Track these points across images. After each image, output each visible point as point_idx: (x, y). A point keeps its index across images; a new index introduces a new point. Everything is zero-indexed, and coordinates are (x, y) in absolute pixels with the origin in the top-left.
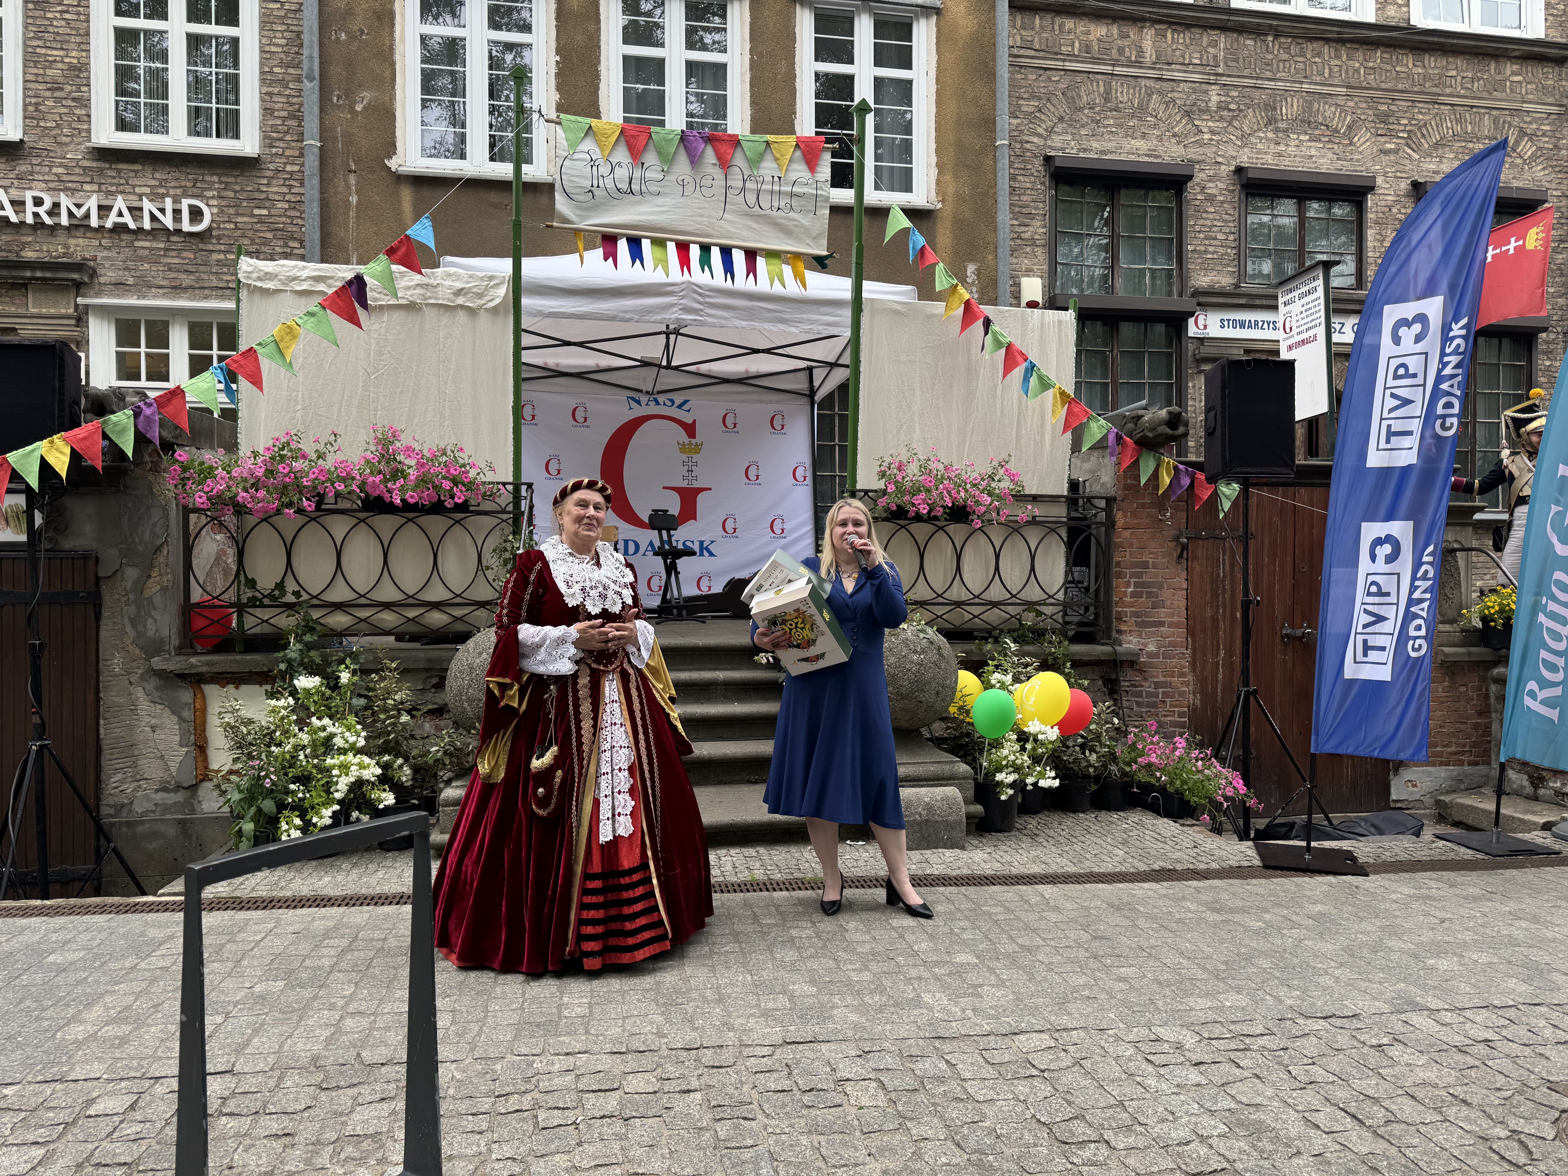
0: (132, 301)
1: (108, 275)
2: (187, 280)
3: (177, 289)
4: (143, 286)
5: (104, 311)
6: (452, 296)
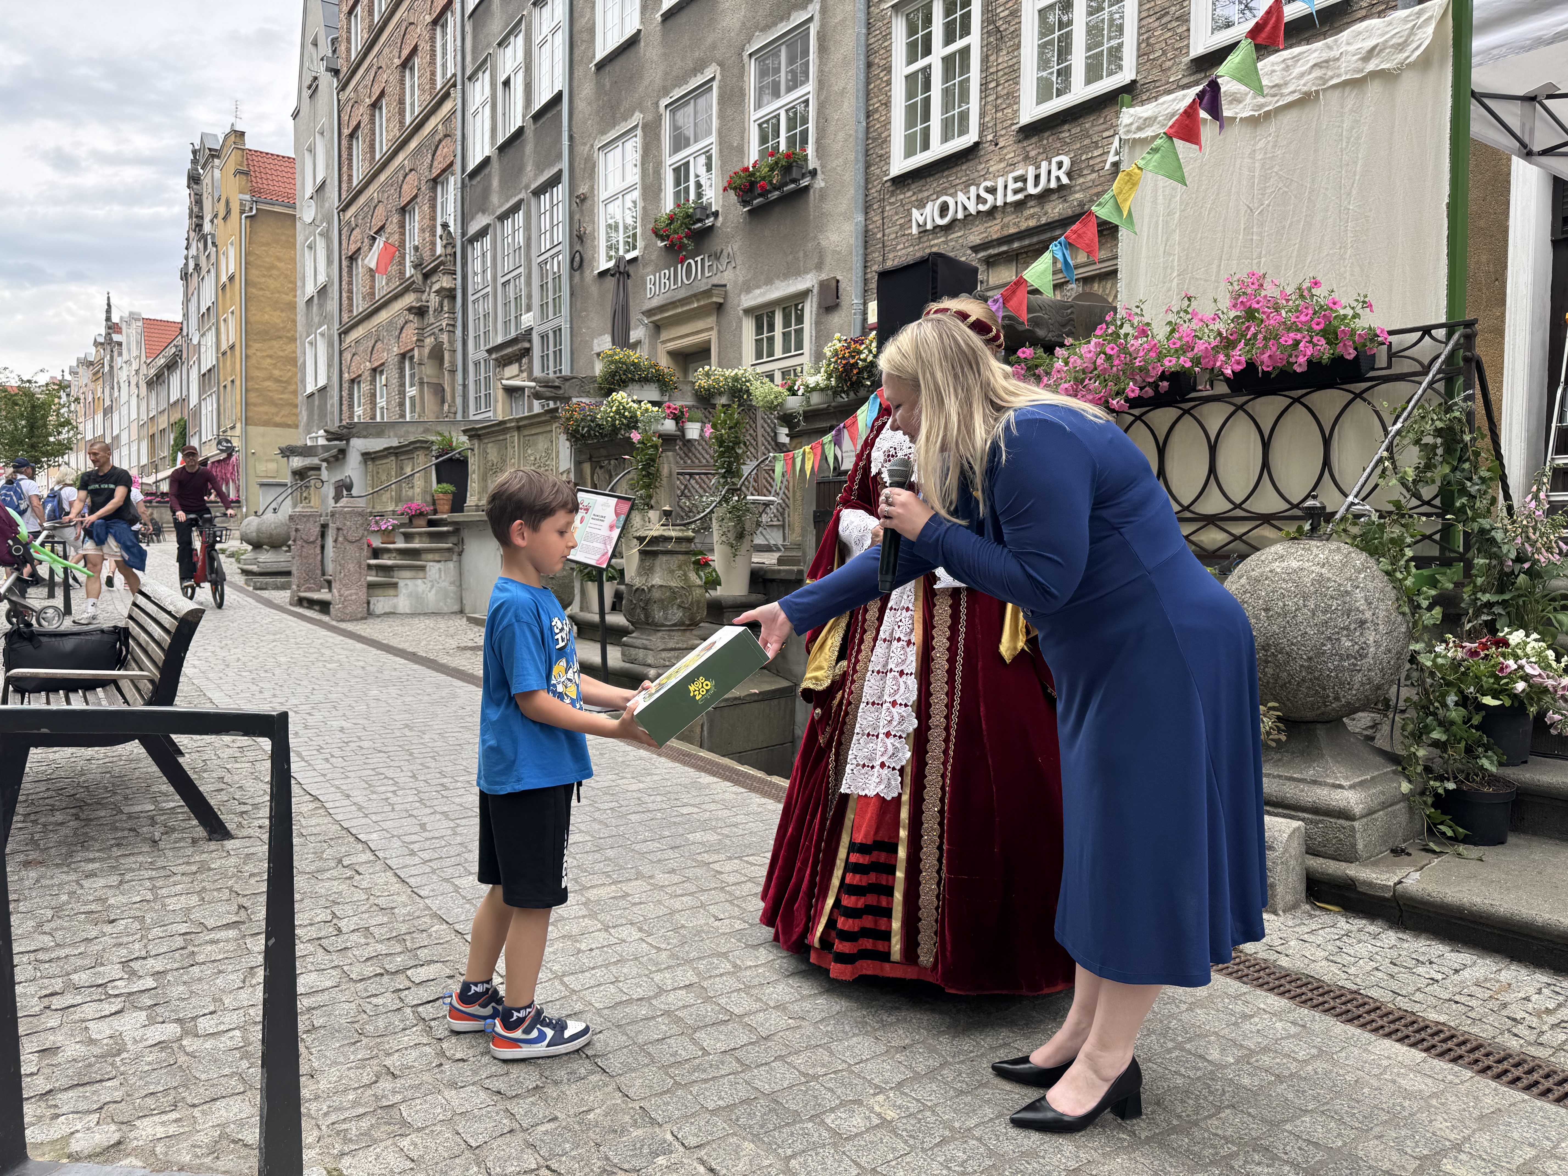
6: (1360, 64)
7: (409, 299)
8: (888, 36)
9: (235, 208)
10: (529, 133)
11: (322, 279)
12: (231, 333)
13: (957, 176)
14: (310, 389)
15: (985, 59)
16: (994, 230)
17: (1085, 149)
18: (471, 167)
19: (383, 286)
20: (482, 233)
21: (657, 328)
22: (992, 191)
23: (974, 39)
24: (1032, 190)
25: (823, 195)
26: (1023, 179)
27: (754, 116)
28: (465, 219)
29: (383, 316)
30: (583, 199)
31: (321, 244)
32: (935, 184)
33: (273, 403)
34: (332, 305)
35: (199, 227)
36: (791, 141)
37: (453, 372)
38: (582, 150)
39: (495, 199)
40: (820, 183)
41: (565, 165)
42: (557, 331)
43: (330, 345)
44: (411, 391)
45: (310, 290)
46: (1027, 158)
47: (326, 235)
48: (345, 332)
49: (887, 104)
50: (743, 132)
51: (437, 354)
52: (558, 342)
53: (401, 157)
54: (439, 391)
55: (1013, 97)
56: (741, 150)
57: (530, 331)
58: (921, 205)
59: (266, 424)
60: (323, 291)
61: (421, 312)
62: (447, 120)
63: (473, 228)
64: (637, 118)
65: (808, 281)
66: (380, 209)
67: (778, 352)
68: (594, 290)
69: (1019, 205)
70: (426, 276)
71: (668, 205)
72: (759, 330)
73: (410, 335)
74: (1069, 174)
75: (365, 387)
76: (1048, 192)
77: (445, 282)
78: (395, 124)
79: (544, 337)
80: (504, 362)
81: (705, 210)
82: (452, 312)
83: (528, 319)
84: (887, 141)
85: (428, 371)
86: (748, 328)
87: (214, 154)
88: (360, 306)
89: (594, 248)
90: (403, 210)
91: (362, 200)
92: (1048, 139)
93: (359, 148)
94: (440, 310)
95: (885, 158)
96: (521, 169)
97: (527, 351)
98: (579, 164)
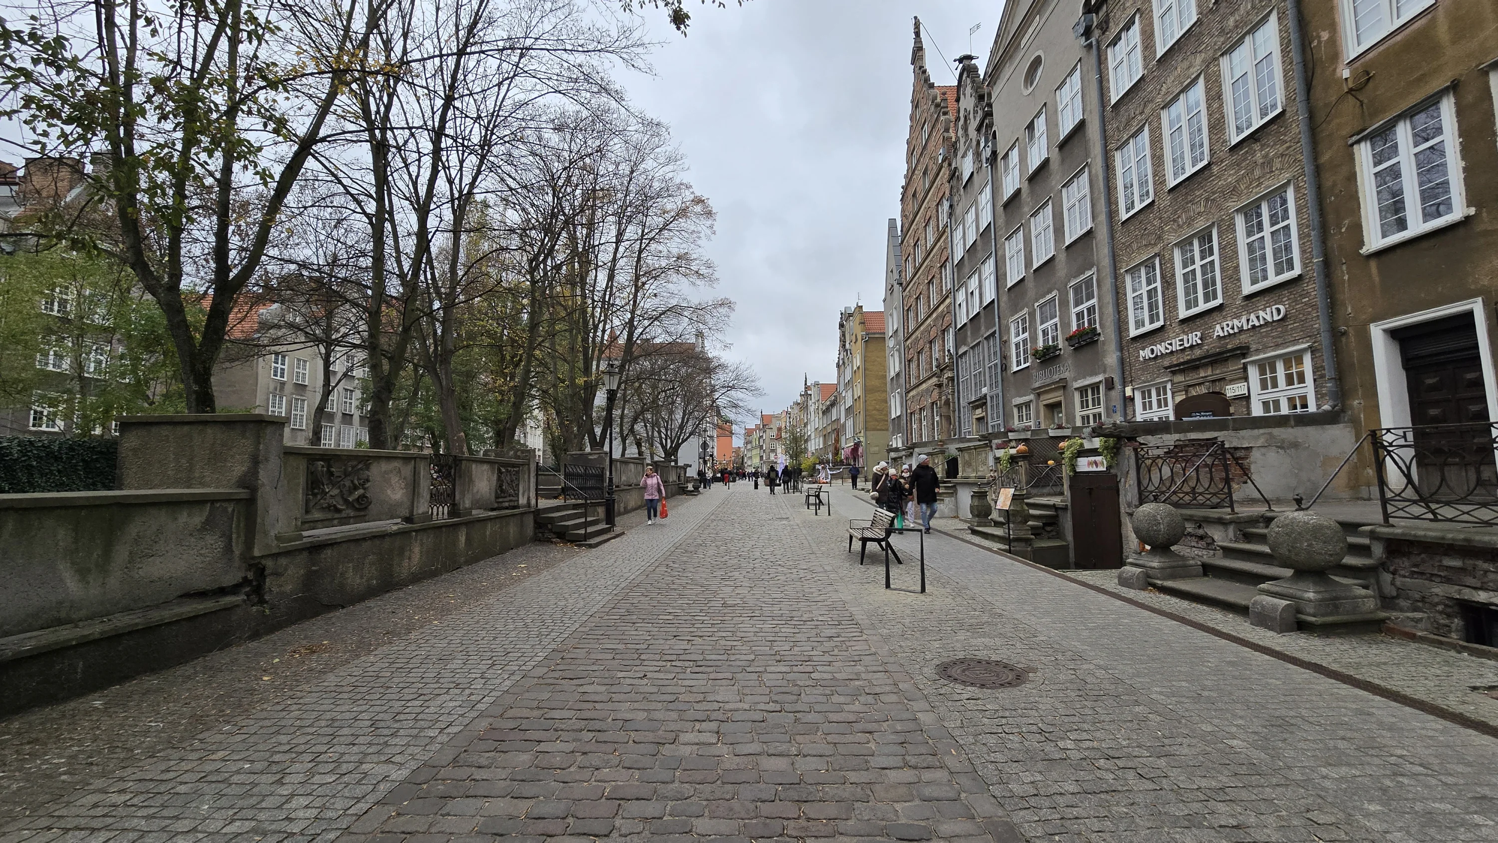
0: (1262, 356)
1: (1253, 347)
2: (1280, 341)
3: (1277, 346)
4: (1265, 348)
5: (1253, 362)
7: (934, 380)
8: (1124, 282)
9: (859, 338)
10: (982, 314)
11: (897, 370)
12: (858, 391)
13: (1157, 338)
14: (893, 416)
15: (1163, 293)
16: (1174, 360)
17: (1207, 329)
18: (959, 326)
19: (923, 375)
20: (965, 353)
21: (1039, 395)
22: (1171, 344)
23: (1158, 284)
24: (1186, 345)
25: (1104, 343)
26: (1182, 340)
27: (1074, 311)
28: (957, 348)
29: (924, 386)
30: (1005, 342)
31: (896, 355)
32: (1148, 340)
33: (876, 420)
34: (902, 381)
35: (844, 346)
36: (1089, 321)
37: (954, 411)
38: (1004, 322)
39: (969, 340)
40: (1102, 338)
41: (997, 328)
42: (997, 396)
43: (902, 397)
44: (937, 418)
45: (892, 374)
46: (1184, 332)
47: (899, 351)
48: (908, 392)
49: (1126, 308)
50: (1069, 317)
51: (947, 403)
52: (998, 400)
53: (929, 320)
54: (948, 418)
55: (1176, 308)
56: (1069, 325)
57: (985, 395)
58: (1143, 349)
59: (874, 430)
60: (898, 375)
61: (940, 386)
62: (948, 307)
63: (961, 352)
64: (1026, 310)
65: (1100, 378)
66: (921, 342)
67: (1091, 407)
68: (1012, 378)
69: (1183, 350)
70: (942, 370)
71: (1040, 344)
72: (1082, 397)
73: (936, 393)
74: (1201, 339)
75: (917, 416)
76: (1192, 347)
77: (949, 374)
78: (926, 306)
79: (992, 397)
80: (977, 407)
81: (1055, 348)
82: (953, 386)
83: (985, 390)
84: (1127, 323)
85: (944, 410)
86: (1077, 396)
87: (850, 315)
88: (913, 382)
89: (1011, 362)
90: (931, 342)
91: (914, 337)
92: (1191, 325)
93: (911, 315)
94: (947, 385)
95: (1127, 330)
96: (980, 328)
97: (985, 403)
98: (1003, 328)
